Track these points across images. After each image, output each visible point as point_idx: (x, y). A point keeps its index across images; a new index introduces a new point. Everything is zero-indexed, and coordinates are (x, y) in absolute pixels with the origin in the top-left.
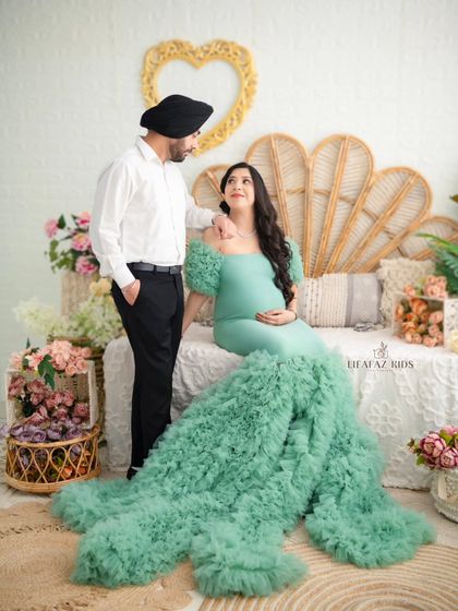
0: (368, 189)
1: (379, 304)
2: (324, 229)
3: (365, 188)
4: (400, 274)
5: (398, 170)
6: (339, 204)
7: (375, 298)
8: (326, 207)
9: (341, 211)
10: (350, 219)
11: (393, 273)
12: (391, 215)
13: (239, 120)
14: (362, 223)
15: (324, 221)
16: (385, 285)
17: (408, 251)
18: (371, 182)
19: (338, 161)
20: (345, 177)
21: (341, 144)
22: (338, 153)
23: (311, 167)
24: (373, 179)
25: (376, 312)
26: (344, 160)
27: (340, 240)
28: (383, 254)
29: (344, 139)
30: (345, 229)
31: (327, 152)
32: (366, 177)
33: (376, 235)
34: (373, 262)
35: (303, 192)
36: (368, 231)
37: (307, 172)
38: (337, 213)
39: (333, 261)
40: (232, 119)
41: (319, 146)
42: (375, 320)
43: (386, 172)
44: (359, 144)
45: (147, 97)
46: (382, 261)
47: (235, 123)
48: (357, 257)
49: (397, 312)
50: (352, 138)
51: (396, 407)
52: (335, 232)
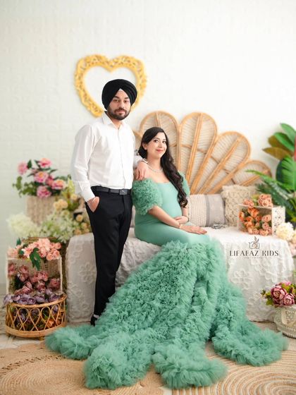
0: (214, 144)
1: (224, 213)
2: (188, 168)
3: (212, 143)
4: (236, 195)
5: (231, 133)
6: (197, 153)
7: (222, 208)
8: (189, 155)
9: (198, 157)
10: (203, 162)
11: (232, 195)
12: (228, 160)
14: (210, 165)
15: (188, 163)
16: (226, 201)
17: (238, 180)
18: (216, 140)
20: (200, 137)
21: (198, 118)
22: (196, 123)
23: (180, 131)
24: (217, 138)
25: (223, 218)
26: (200, 127)
27: (198, 174)
28: (223, 183)
29: (199, 115)
30: (201, 168)
31: (189, 123)
32: (212, 137)
33: (219, 171)
34: (217, 187)
35: (176, 146)
36: (214, 169)
37: (178, 134)
38: (196, 158)
41: (186, 118)
42: (223, 222)
43: (224, 134)
44: (209, 118)
45: (78, 88)
46: (224, 187)
48: (208, 184)
49: (240, 216)
50: (204, 114)
51: (249, 273)
52: (194, 170)
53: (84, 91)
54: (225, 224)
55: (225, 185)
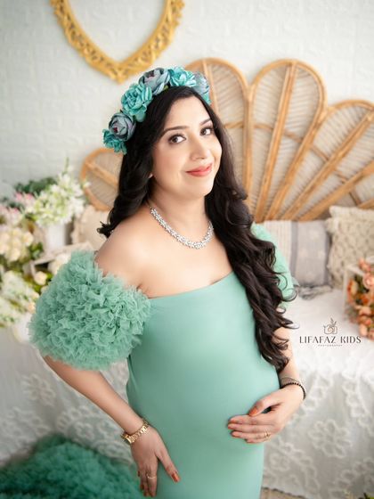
0: (318, 126)
1: (327, 261)
2: (266, 170)
3: (314, 124)
4: (353, 229)
5: (353, 104)
6: (282, 142)
7: (322, 254)
8: (268, 145)
9: (286, 149)
10: (296, 159)
11: (344, 227)
12: (344, 156)
13: (166, 41)
14: (310, 164)
15: (266, 160)
16: (334, 239)
17: (361, 196)
18: (322, 117)
19: (283, 93)
20: (290, 110)
21: (286, 70)
22: (282, 83)
23: (250, 99)
24: (324, 114)
25: (322, 271)
26: (289, 91)
27: (284, 182)
28: (332, 199)
29: (290, 65)
30: (290, 170)
31: (268, 82)
32: (315, 111)
33: (326, 178)
34: (321, 208)
35: (242, 127)
36: (316, 174)
37: (246, 105)
38: (280, 152)
39: (276, 205)
40: (158, 40)
41: (261, 73)
42: (322, 280)
43: (339, 106)
44: (307, 72)
45: (59, 13)
46: (333, 209)
47: (161, 44)
48: (303, 201)
49: (349, 289)
50: (299, 63)
51: (345, 429)
52: (278, 173)
53: (69, 18)
54: (326, 283)
55: (336, 204)
